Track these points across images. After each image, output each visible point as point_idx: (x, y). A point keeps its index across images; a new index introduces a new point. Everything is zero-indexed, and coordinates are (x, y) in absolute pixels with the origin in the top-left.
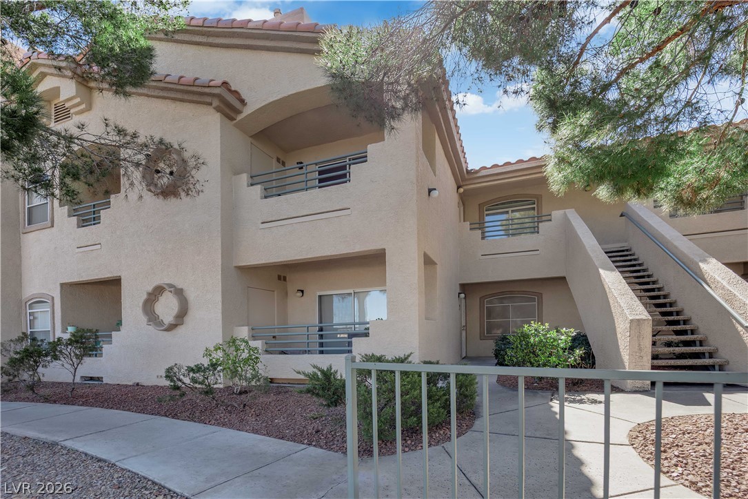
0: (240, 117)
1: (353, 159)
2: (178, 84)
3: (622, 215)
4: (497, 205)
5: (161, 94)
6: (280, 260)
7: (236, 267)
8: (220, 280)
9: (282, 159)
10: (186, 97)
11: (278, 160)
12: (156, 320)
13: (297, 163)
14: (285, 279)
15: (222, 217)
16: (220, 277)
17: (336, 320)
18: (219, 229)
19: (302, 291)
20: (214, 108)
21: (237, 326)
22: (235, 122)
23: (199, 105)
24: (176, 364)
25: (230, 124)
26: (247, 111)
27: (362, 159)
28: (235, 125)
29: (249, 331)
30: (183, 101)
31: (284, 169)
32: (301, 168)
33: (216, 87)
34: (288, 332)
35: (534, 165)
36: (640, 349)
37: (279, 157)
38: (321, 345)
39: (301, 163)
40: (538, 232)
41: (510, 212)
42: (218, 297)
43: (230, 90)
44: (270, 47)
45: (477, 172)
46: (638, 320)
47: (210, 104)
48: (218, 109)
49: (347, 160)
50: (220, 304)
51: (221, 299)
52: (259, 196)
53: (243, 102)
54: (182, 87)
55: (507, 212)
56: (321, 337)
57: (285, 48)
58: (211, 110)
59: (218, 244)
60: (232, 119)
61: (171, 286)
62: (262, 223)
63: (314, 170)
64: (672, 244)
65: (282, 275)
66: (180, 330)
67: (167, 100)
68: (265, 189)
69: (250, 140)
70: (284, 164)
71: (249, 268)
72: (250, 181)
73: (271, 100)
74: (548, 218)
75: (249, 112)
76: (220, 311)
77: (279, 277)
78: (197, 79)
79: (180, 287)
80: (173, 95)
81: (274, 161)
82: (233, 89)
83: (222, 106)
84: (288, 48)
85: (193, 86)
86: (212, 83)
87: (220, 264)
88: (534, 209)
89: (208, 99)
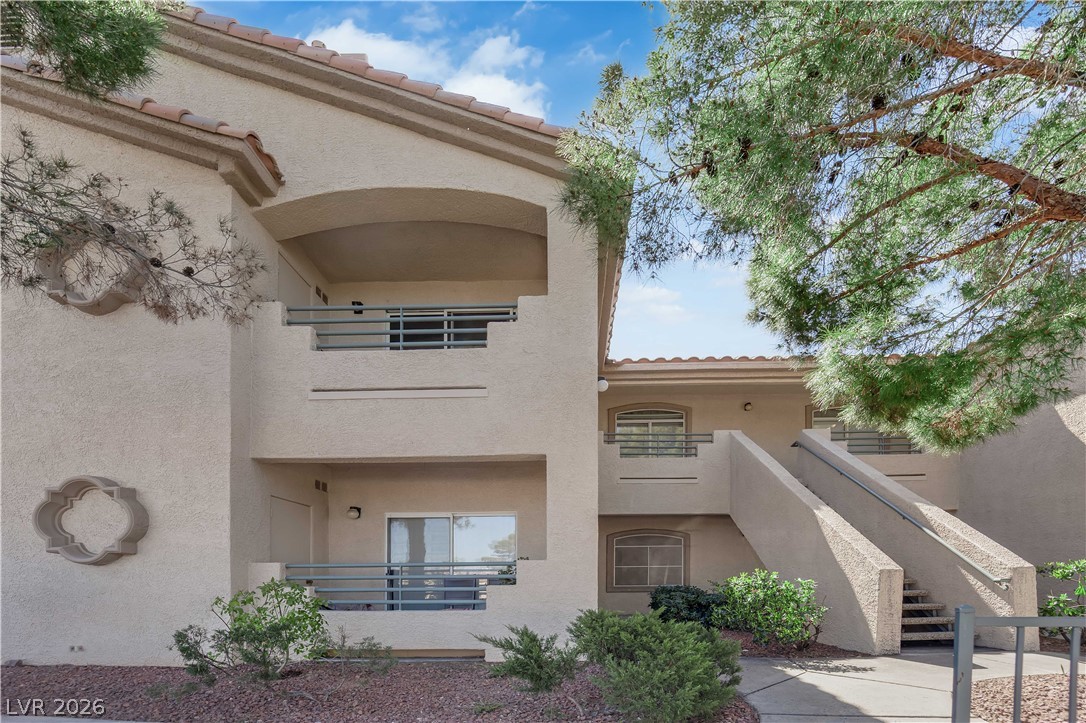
0: (268, 204)
1: (455, 315)
2: (140, 111)
3: (794, 445)
4: (631, 413)
5: (89, 119)
6: (349, 456)
7: (254, 459)
8: (228, 479)
9: (323, 291)
10: (153, 139)
11: (318, 291)
12: (67, 544)
13: (353, 303)
14: (325, 488)
15: (232, 370)
16: (227, 474)
17: (428, 559)
18: (228, 390)
19: (359, 510)
20: (223, 176)
21: (253, 562)
22: (256, 209)
23: (181, 161)
24: (191, 627)
25: (247, 211)
26: (283, 197)
27: (506, 315)
28: (255, 215)
29: (282, 570)
30: (143, 147)
31: (326, 307)
32: (360, 312)
33: (233, 138)
34: (328, 574)
35: (695, 367)
36: (891, 606)
37: (320, 287)
38: (392, 596)
39: (360, 304)
40: (696, 455)
41: (650, 425)
42: (224, 510)
43: (259, 151)
44: (340, 100)
45: (619, 364)
46: (889, 571)
47: (215, 167)
48: (229, 179)
49: (446, 314)
50: (228, 521)
51: (229, 513)
52: (309, 344)
53: (277, 176)
54: (149, 120)
55: (647, 425)
56: (391, 583)
57: (369, 109)
58: (212, 177)
59: (225, 414)
60: (252, 202)
61: (108, 482)
62: (314, 391)
63: (383, 319)
64: (878, 484)
65: (321, 481)
66: (129, 565)
67: (101, 136)
68: (318, 335)
69: (278, 247)
70: (325, 299)
71: (274, 464)
72: (287, 317)
73: (338, 188)
74: (709, 438)
75: (291, 198)
76: (227, 534)
77: (317, 484)
78: (186, 113)
79: (129, 485)
80: (120, 129)
81: (313, 291)
82: (266, 150)
83: (240, 175)
84: (375, 111)
85: (178, 123)
86: (222, 130)
87: (229, 451)
88: (681, 424)
89: (211, 157)
